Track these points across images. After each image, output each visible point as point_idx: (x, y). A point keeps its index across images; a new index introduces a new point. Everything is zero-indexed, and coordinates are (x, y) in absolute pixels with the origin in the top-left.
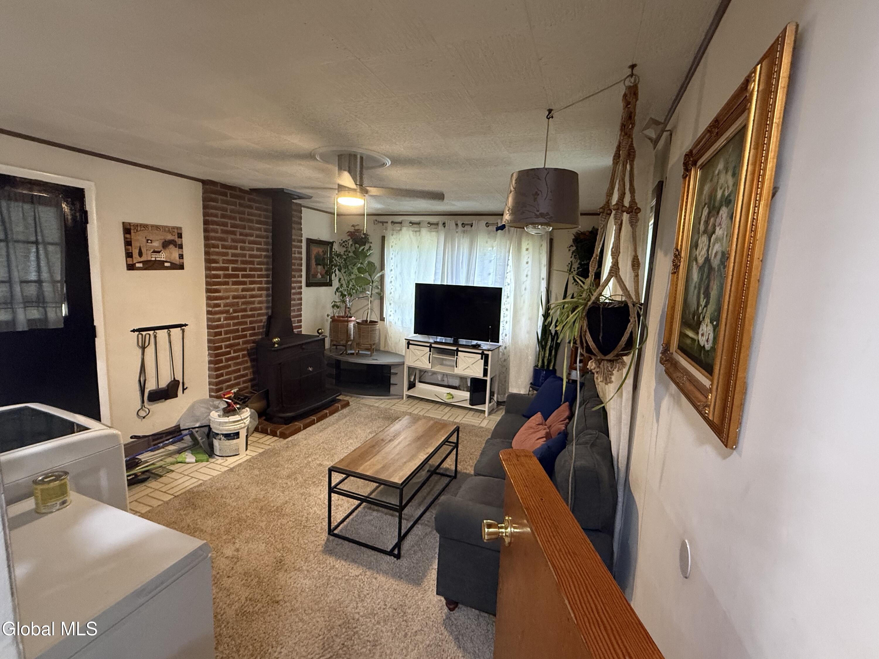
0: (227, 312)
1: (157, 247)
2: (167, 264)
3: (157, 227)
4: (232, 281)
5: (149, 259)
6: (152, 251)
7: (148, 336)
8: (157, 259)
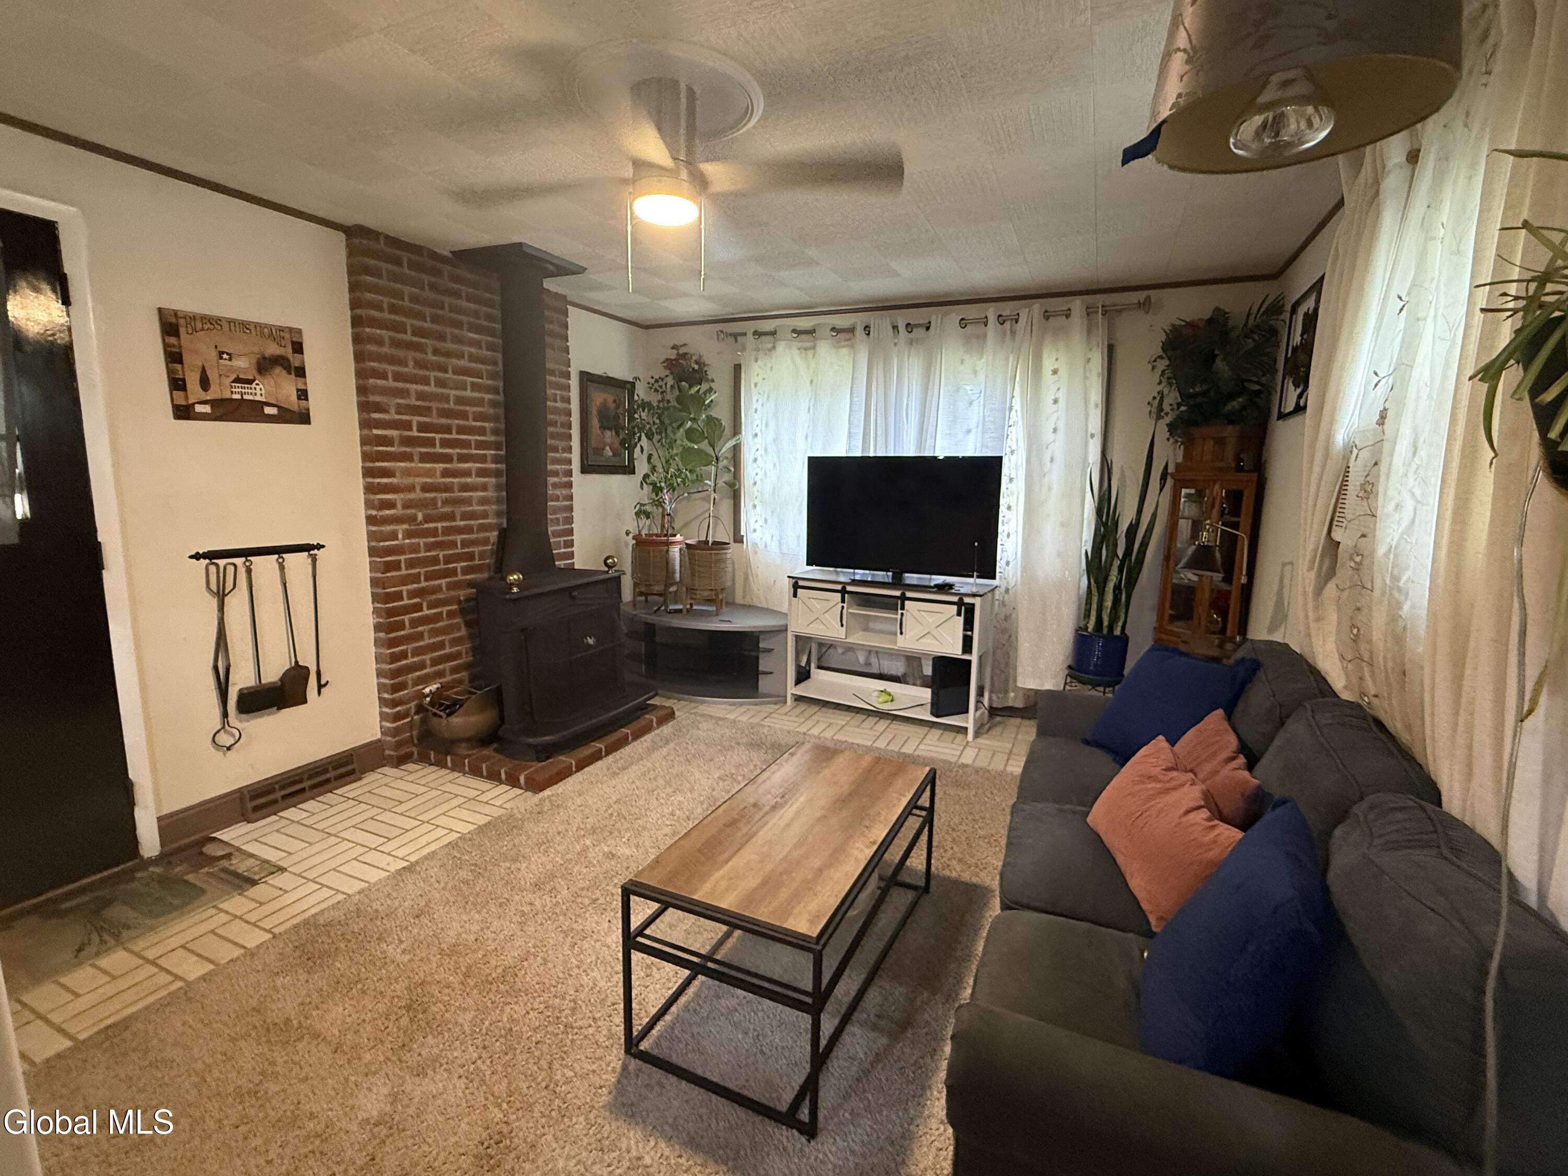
0: (412, 519)
1: (245, 370)
2: (268, 410)
3: (244, 326)
4: (421, 453)
5: (227, 395)
6: (233, 377)
7: (231, 569)
8: (245, 397)
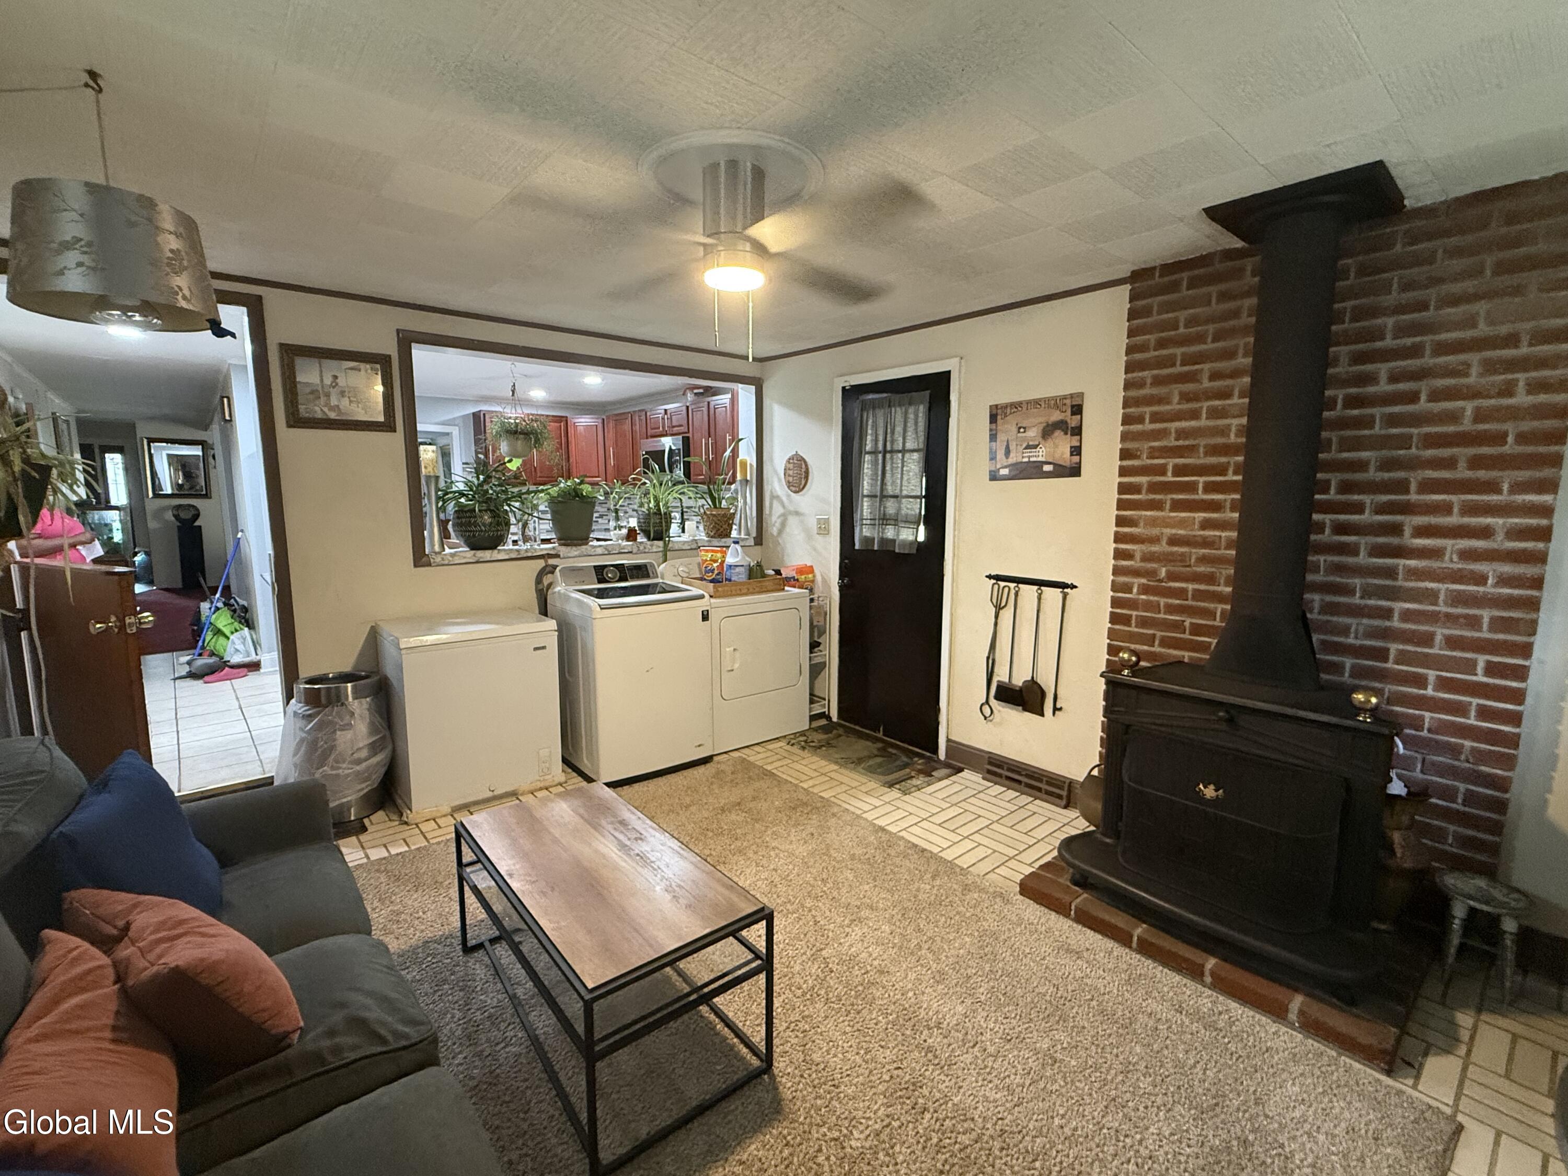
2: (1047, 468)
3: (1036, 403)
4: (1172, 499)
5: (1020, 459)
6: (1024, 446)
8: (1032, 459)
